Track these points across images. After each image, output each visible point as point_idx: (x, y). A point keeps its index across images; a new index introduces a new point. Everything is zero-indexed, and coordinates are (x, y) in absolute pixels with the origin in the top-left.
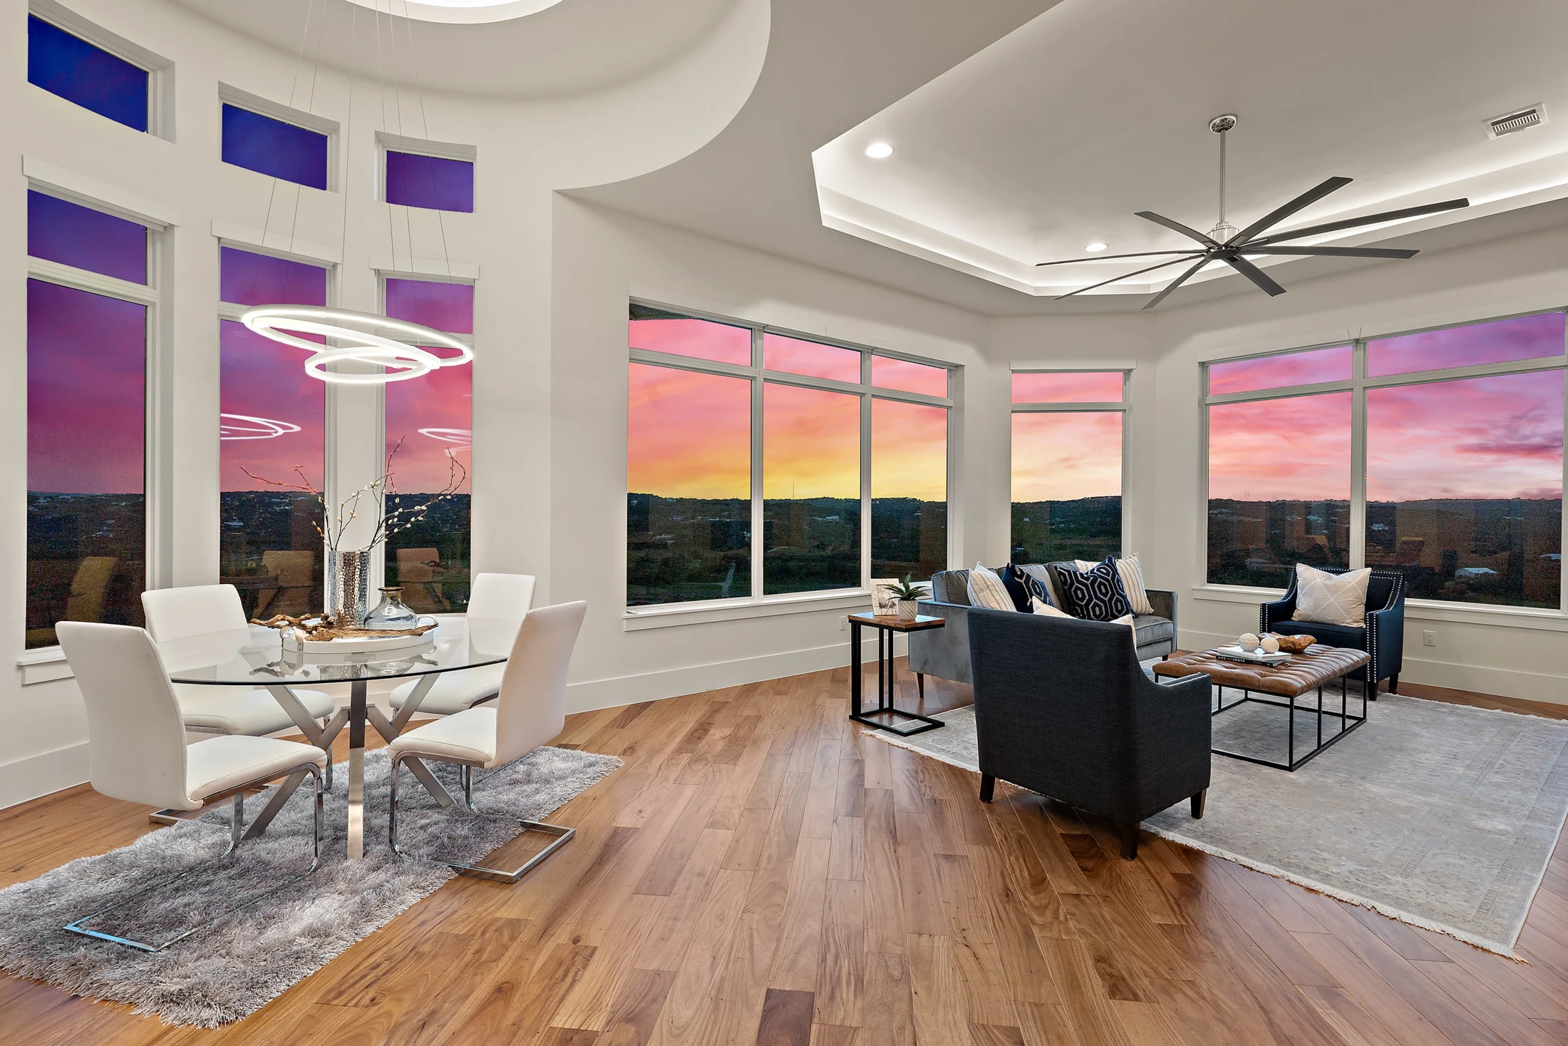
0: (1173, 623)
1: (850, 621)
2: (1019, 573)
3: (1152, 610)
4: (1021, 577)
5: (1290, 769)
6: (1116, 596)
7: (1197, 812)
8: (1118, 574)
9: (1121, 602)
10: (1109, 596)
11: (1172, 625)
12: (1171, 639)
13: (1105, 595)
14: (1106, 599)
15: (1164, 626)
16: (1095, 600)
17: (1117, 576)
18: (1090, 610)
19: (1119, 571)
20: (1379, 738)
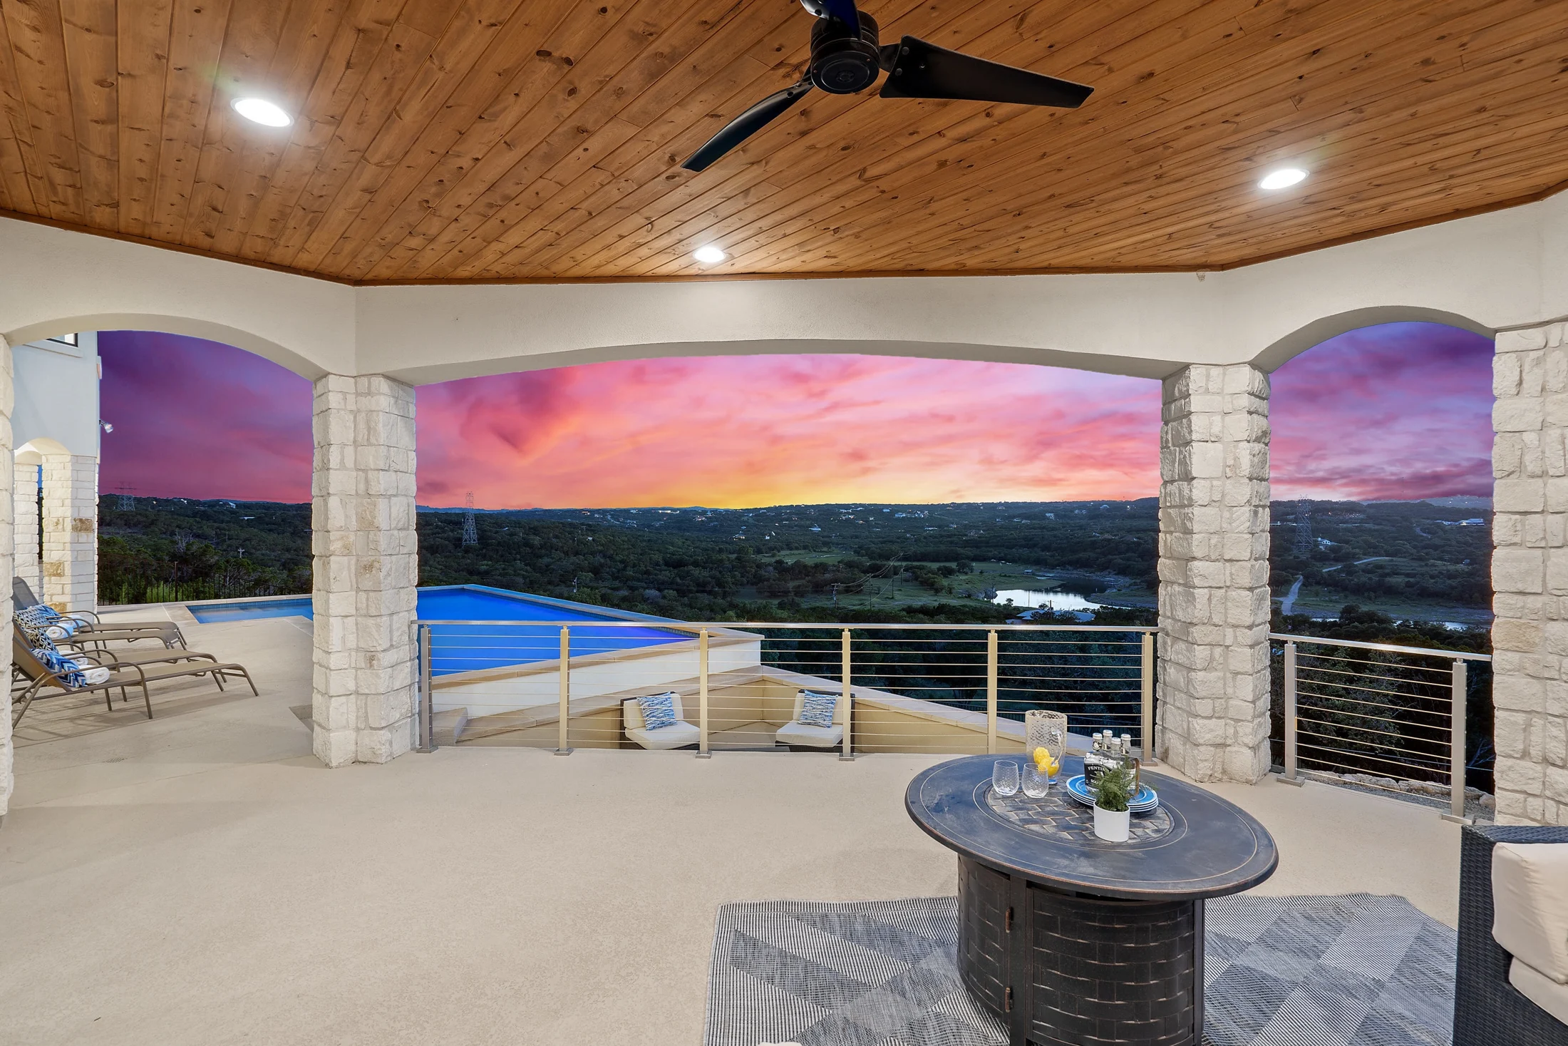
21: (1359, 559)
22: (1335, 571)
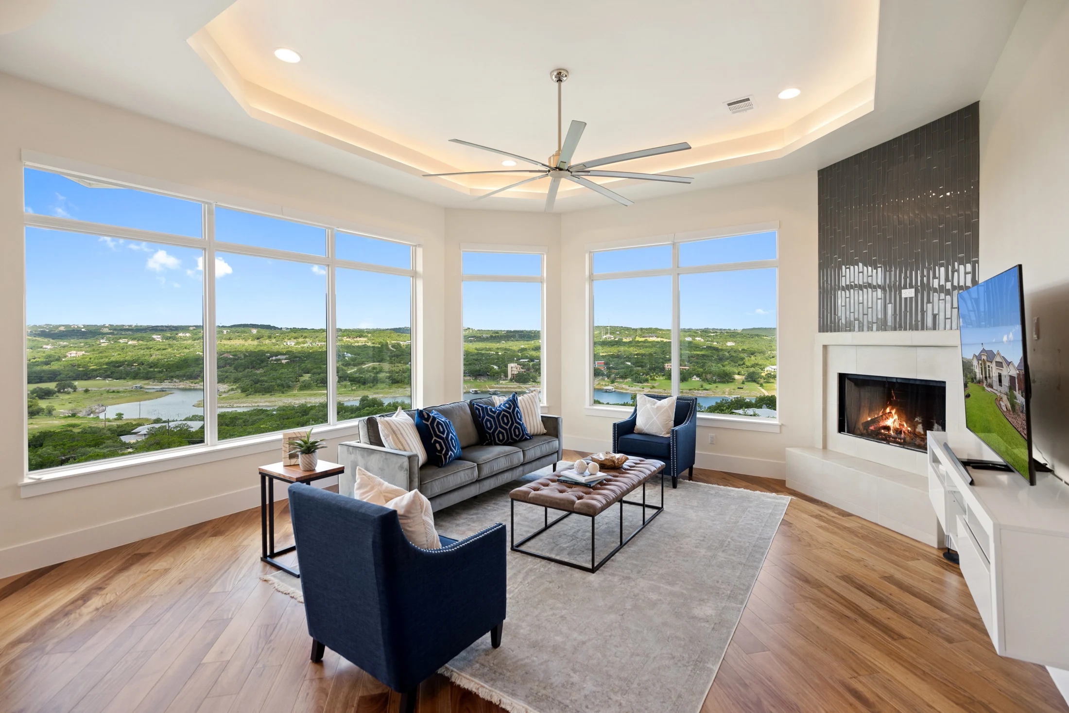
0: (559, 441)
1: (260, 473)
2: (426, 417)
3: (545, 431)
4: (427, 420)
5: (593, 570)
6: (515, 424)
7: (496, 643)
8: (518, 408)
9: (518, 428)
10: (509, 425)
11: (557, 441)
12: (557, 452)
13: (507, 424)
14: (508, 427)
15: (551, 444)
16: (499, 429)
17: (517, 409)
18: (496, 436)
19: (519, 405)
20: (665, 526)
21: (365, 364)
22: (354, 372)
